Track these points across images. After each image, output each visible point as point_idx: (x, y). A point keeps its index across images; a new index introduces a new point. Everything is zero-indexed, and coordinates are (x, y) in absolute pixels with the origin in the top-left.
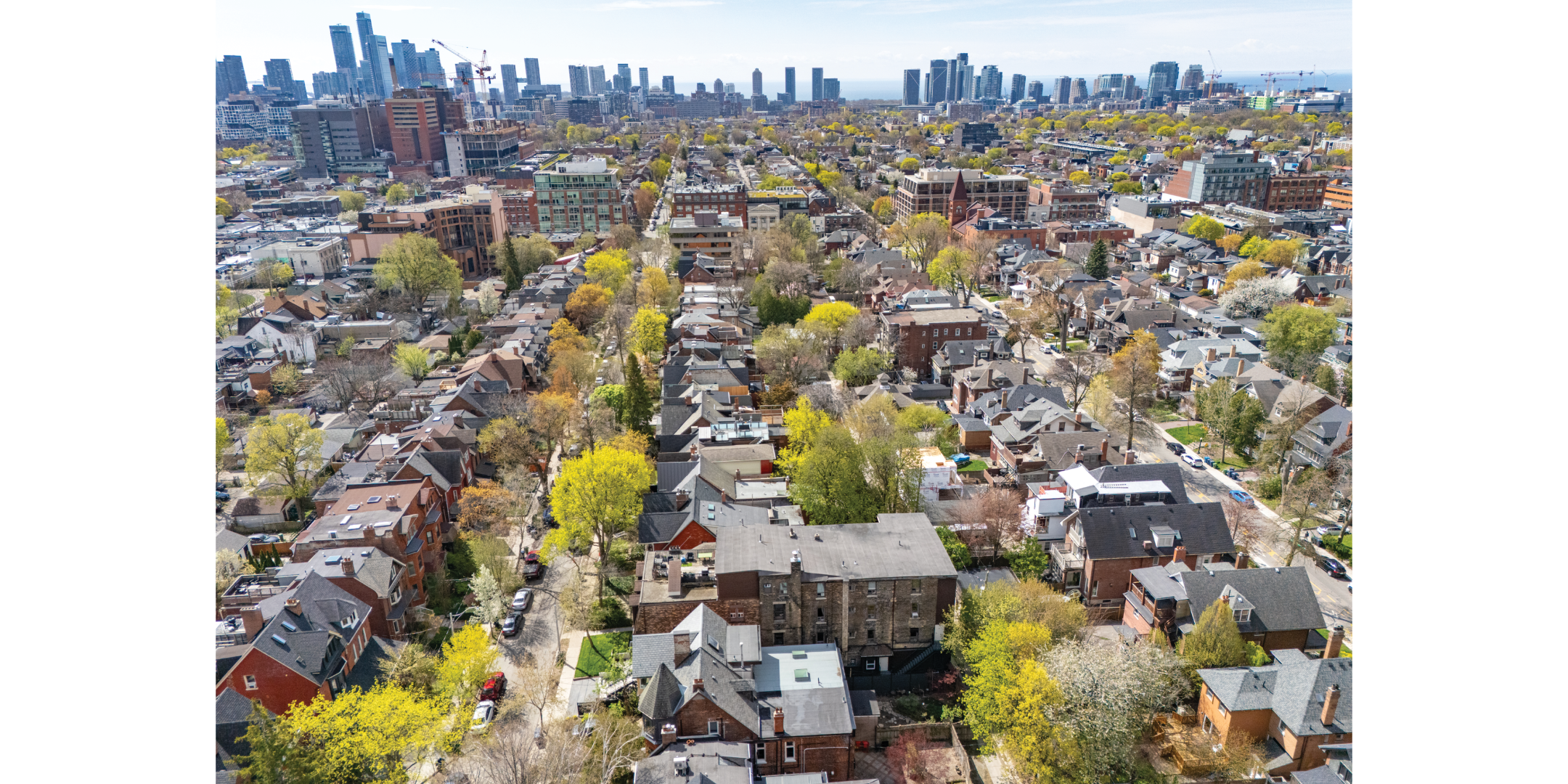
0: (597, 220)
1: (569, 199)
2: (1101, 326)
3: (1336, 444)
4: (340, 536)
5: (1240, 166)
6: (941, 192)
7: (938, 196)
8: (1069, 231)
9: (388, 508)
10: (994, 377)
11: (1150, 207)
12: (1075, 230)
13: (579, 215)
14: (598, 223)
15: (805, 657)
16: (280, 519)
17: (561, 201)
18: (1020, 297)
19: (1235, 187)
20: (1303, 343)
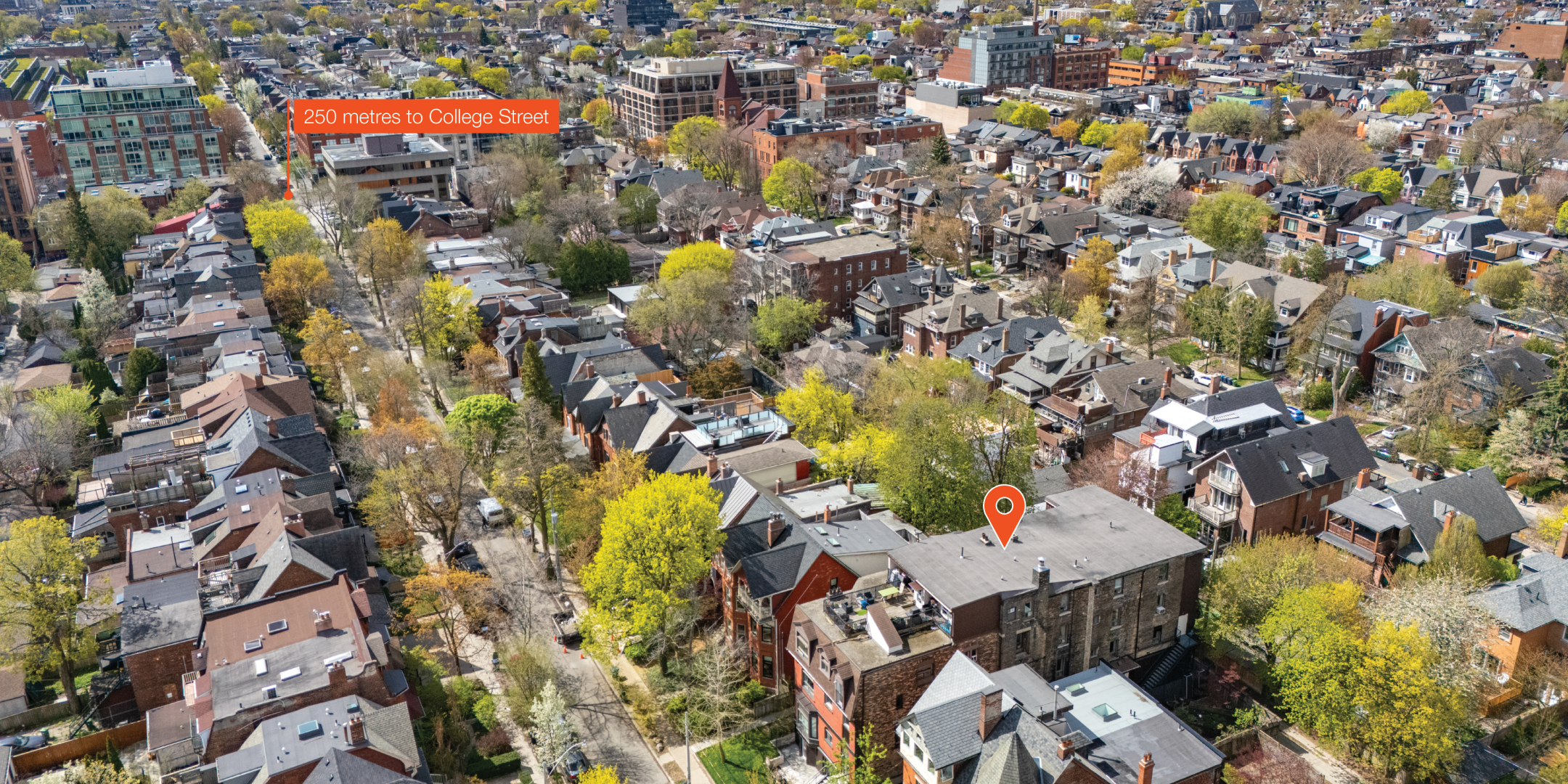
0: (176, 159)
1: (120, 129)
2: (1005, 241)
3: (1365, 337)
4: (283, 693)
5: (1023, 40)
6: (690, 90)
7: (687, 95)
8: (869, 130)
9: (320, 634)
10: (967, 315)
11: (960, 94)
12: (876, 129)
13: (142, 153)
14: (177, 164)
15: (1083, 691)
16: (21, 705)
17: (108, 133)
18: (868, 216)
19: (1020, 66)
20: (1241, 234)
